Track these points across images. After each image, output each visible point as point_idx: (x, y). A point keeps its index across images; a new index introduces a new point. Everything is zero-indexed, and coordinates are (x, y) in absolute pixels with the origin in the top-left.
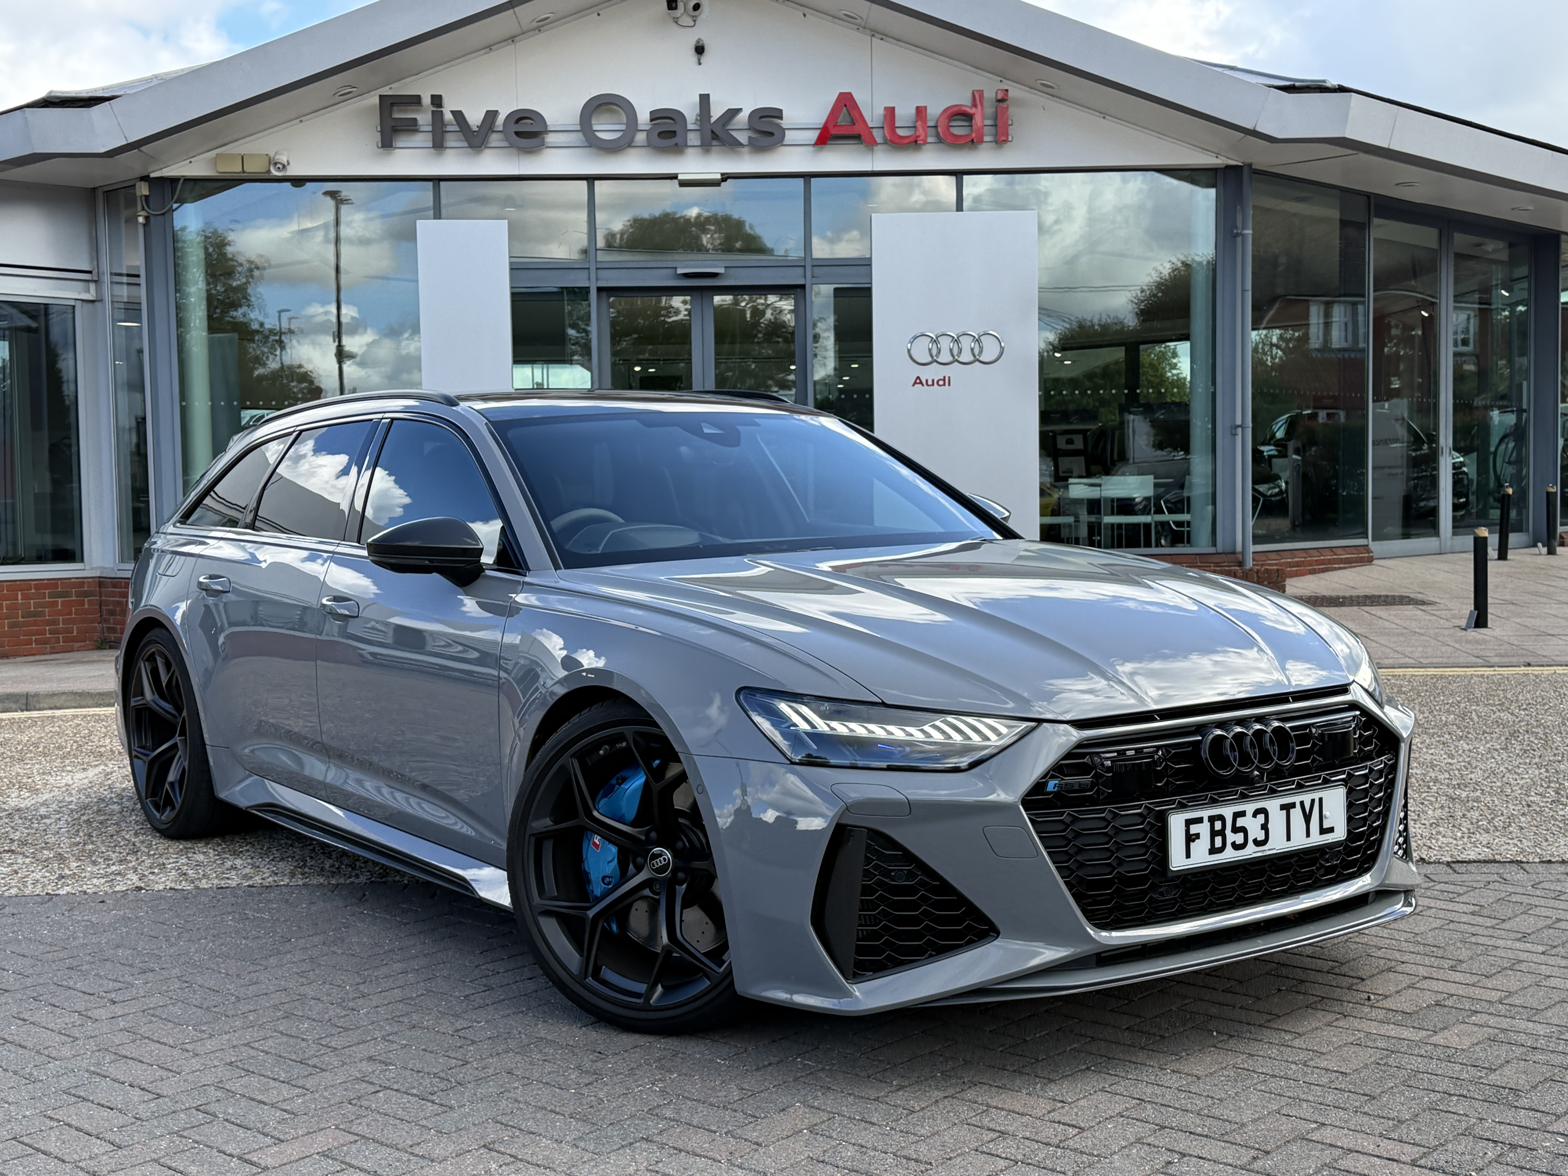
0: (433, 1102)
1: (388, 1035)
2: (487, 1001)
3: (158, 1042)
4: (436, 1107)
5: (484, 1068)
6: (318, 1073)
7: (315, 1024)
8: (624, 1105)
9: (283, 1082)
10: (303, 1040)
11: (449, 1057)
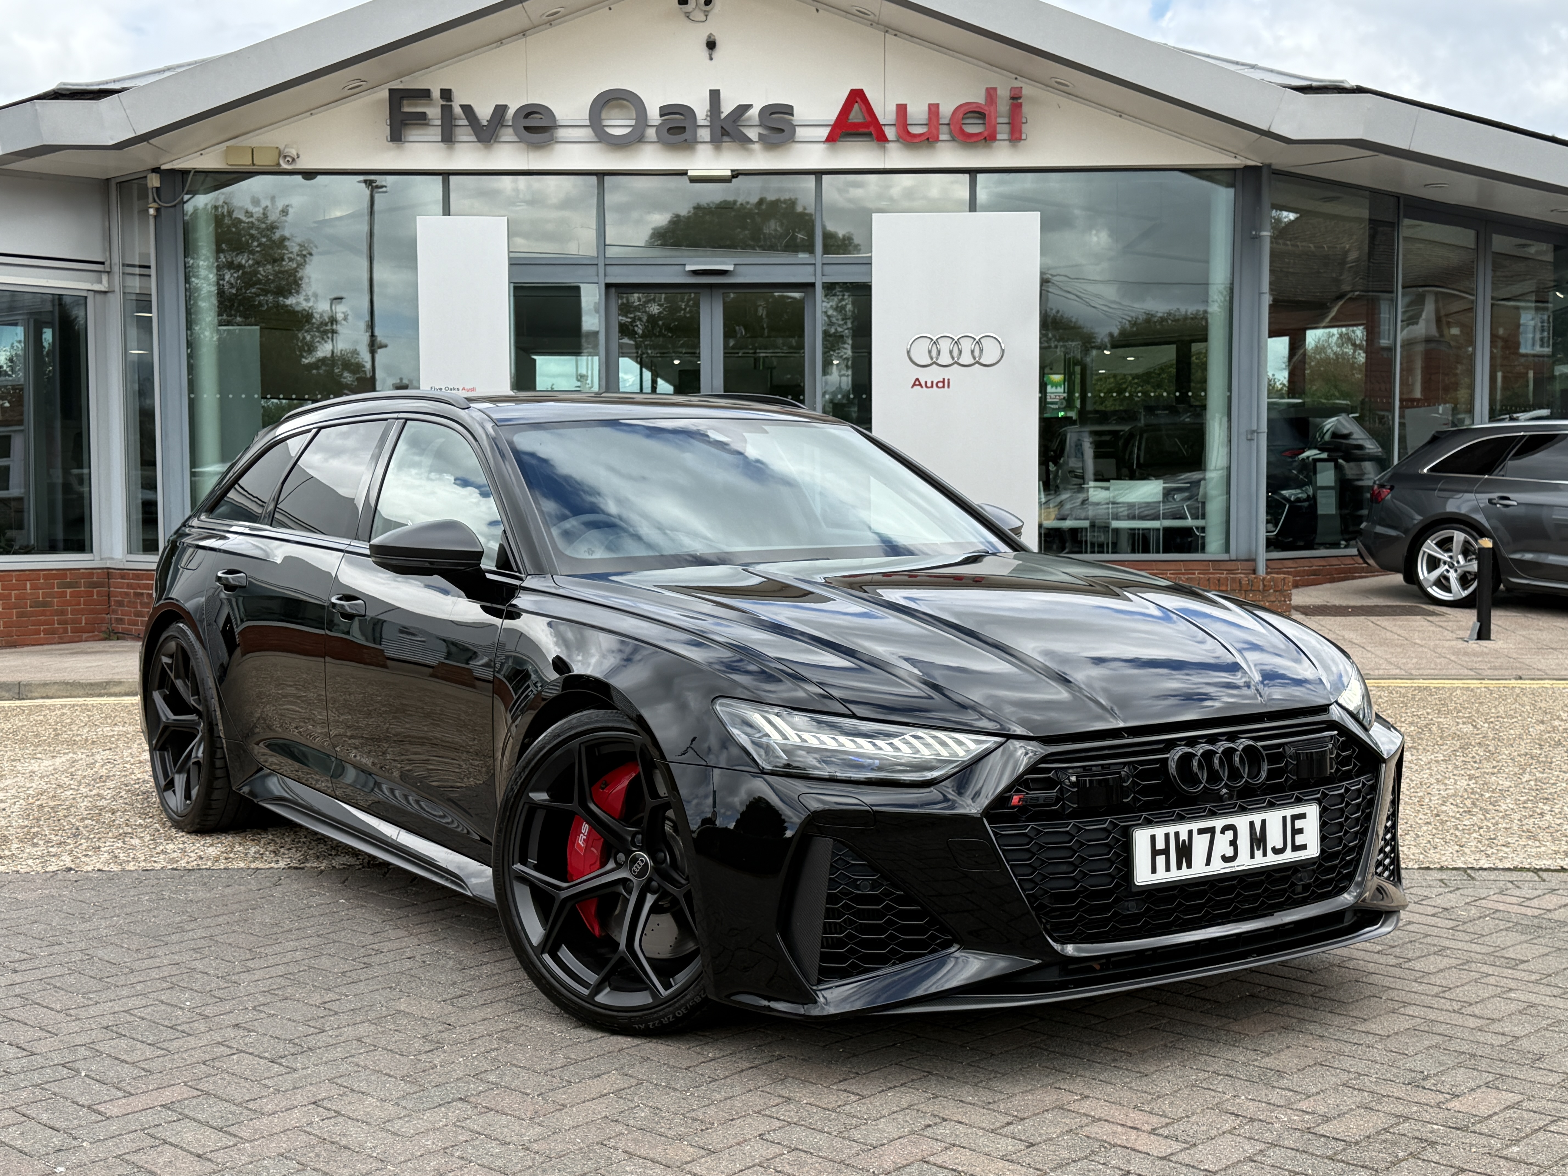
0: (281, 1064)
1: (260, 1006)
2: (362, 978)
3: (47, 1007)
4: (282, 1068)
5: (337, 1036)
6: (184, 1037)
7: (195, 994)
8: (455, 1070)
9: (150, 1044)
10: (181, 1008)
11: (309, 1026)
